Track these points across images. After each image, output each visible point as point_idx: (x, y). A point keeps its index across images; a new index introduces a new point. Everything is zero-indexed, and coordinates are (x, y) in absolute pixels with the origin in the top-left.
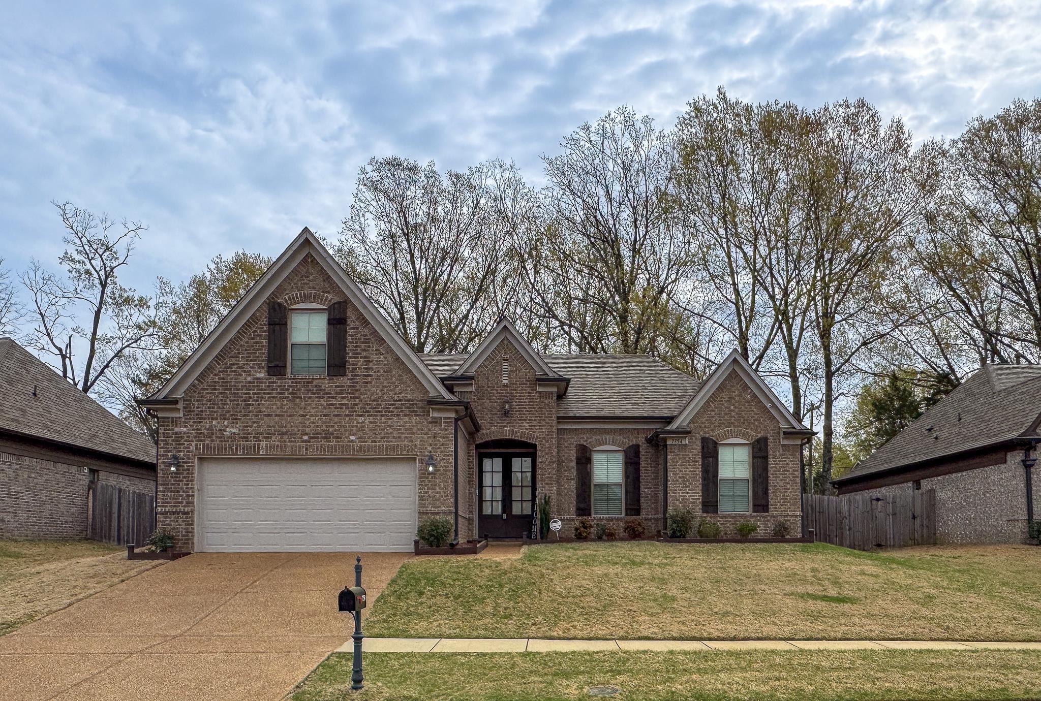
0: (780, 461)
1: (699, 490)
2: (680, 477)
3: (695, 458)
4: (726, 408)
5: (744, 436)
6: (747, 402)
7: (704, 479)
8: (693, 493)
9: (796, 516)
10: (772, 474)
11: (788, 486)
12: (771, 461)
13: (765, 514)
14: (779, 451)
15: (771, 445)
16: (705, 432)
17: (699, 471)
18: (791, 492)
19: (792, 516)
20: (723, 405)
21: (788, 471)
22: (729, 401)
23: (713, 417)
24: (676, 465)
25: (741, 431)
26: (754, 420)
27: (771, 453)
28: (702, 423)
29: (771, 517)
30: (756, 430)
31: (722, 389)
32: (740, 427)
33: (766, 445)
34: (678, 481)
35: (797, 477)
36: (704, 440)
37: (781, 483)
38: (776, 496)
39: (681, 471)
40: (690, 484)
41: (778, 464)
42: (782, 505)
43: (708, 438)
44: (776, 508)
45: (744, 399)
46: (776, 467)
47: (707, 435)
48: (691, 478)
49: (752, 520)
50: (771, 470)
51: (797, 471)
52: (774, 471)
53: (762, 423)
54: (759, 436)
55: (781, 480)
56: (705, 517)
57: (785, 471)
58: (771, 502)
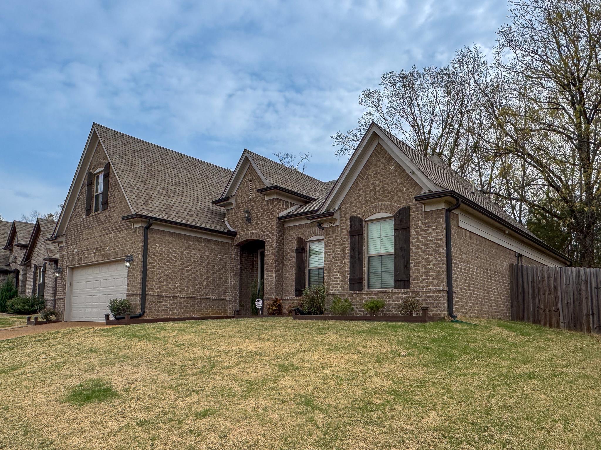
0: (422, 231)
1: (347, 268)
2: (333, 258)
3: (345, 238)
4: (372, 184)
5: (386, 209)
6: (391, 174)
7: (352, 257)
8: (343, 272)
9: (439, 292)
10: (414, 246)
11: (431, 258)
12: (413, 232)
13: (406, 290)
14: (421, 220)
15: (413, 214)
16: (354, 212)
17: (347, 251)
18: (434, 265)
19: (434, 292)
20: (369, 182)
21: (431, 241)
22: (374, 177)
23: (360, 195)
24: (330, 246)
25: (384, 205)
26: (397, 191)
27: (413, 223)
28: (351, 203)
29: (413, 293)
30: (399, 201)
31: (369, 167)
32: (384, 200)
33: (408, 215)
34: (331, 261)
35: (441, 246)
36: (353, 219)
37: (423, 255)
38: (418, 269)
39: (334, 252)
40: (341, 263)
41: (420, 235)
42: (424, 279)
43: (355, 217)
44: (417, 283)
45: (388, 171)
46: (418, 238)
47: (355, 214)
48: (341, 257)
49: (394, 296)
50: (413, 242)
51: (441, 239)
52: (416, 242)
53: (405, 193)
54: (402, 206)
55: (424, 252)
56: (352, 294)
57: (427, 241)
58: (413, 276)
